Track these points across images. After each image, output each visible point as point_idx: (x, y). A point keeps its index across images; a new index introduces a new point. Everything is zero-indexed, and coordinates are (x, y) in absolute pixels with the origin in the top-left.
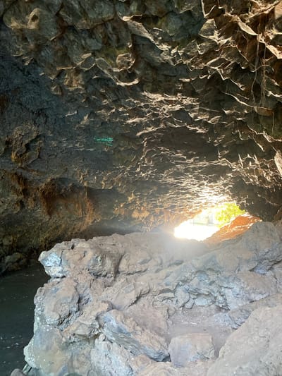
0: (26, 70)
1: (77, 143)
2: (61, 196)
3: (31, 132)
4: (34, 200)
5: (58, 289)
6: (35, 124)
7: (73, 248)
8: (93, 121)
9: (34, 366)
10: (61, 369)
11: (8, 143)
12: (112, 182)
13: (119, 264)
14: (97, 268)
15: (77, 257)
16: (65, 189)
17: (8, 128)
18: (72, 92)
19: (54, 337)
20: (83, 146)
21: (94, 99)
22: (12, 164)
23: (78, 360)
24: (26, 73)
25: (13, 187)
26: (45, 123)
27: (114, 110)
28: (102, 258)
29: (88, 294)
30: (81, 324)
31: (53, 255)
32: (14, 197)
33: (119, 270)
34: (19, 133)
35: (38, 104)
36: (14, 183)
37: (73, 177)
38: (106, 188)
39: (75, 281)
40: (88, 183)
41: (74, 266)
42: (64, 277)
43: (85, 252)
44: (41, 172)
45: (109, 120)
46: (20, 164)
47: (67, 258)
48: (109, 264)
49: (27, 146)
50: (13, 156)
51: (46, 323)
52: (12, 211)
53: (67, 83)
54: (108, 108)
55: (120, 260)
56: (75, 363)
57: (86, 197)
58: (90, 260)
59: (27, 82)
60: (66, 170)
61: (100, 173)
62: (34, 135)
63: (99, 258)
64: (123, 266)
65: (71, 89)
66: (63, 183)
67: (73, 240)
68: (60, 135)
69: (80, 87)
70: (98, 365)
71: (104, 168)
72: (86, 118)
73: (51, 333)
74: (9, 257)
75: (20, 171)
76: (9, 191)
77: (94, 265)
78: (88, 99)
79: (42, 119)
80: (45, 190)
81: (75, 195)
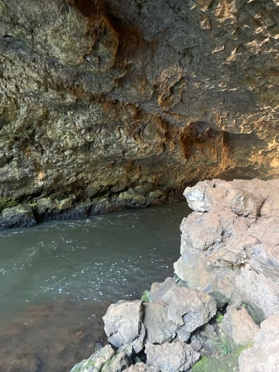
0: (177, 7)
1: (219, 83)
2: (198, 141)
3: (176, 74)
4: (175, 143)
5: (203, 220)
6: (181, 65)
7: (214, 186)
8: (241, 56)
9: (183, 279)
10: (207, 285)
11: (156, 87)
12: (252, 126)
13: (261, 207)
14: (239, 208)
15: (219, 195)
16: (202, 133)
17: (157, 71)
18: (222, 24)
19: (199, 260)
20: (226, 85)
21: (246, 28)
22: (158, 107)
23: (222, 282)
24: (176, 10)
25: (158, 130)
26: (190, 63)
27: (267, 40)
28: (245, 199)
29: (231, 229)
30: (229, 251)
31: (197, 191)
32: (158, 139)
33: (261, 213)
34: (166, 76)
35: (185, 43)
36: (159, 126)
37: (212, 120)
38: (245, 133)
39: (219, 215)
40: (226, 127)
41: (216, 202)
42: (206, 212)
43: (227, 191)
44: (182, 115)
45: (260, 53)
46: (164, 108)
47: (209, 195)
48: (251, 206)
49: (172, 90)
50: (159, 100)
51: (192, 247)
52: (156, 153)
53: (219, 12)
54: (261, 37)
55: (263, 203)
56: (220, 284)
57: (222, 142)
58: (233, 199)
59: (176, 20)
60: (206, 113)
61: (240, 116)
62: (179, 77)
63: (242, 198)
64: (265, 210)
65: (221, 20)
66: (201, 127)
67: (213, 180)
68: (203, 75)
69: (232, 16)
70: (244, 289)
71: (246, 111)
72: (233, 53)
73: (197, 256)
74: (152, 193)
75: (164, 114)
76: (154, 134)
77: (236, 205)
78: (238, 30)
79: (187, 60)
80: (184, 134)
81: (212, 140)
